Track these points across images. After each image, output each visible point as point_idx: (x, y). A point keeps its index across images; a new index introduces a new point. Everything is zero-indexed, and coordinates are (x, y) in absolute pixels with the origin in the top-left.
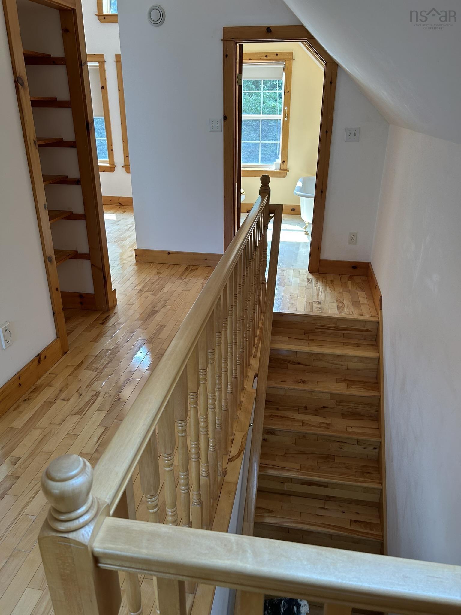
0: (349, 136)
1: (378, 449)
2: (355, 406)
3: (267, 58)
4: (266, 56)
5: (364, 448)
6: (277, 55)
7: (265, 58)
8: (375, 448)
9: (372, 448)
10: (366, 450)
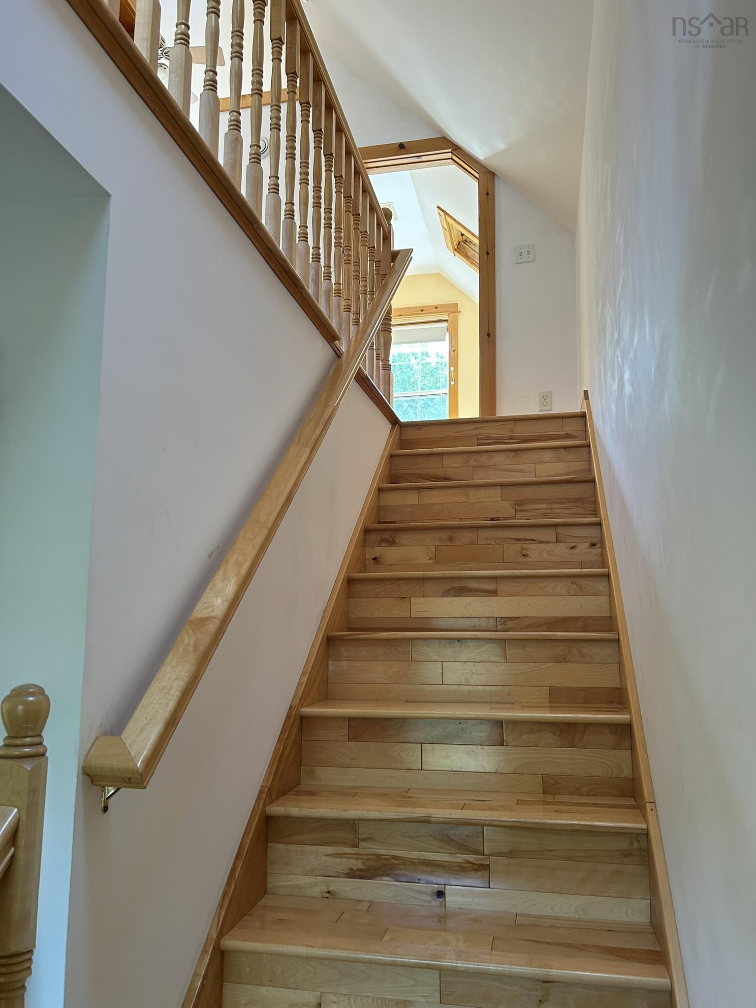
0: (520, 255)
1: (599, 545)
2: (551, 509)
3: (423, 312)
4: (422, 311)
5: (572, 548)
6: (436, 308)
7: (421, 312)
8: (593, 545)
9: (587, 545)
10: (574, 551)
